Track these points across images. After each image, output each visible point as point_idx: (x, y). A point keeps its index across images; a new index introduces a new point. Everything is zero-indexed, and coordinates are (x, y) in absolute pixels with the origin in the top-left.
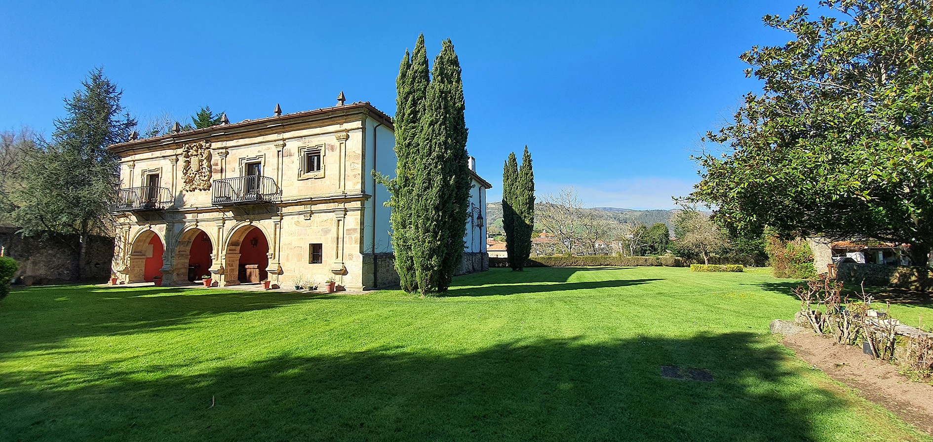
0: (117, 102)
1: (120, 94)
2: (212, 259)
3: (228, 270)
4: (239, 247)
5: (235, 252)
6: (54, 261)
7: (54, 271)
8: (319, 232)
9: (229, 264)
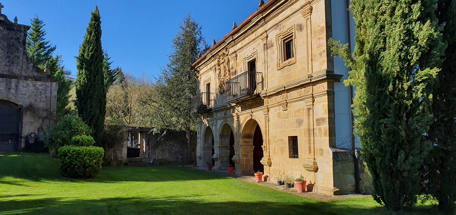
0: (200, 35)
1: (200, 28)
2: (234, 150)
3: (244, 161)
4: (253, 139)
5: (249, 144)
6: (174, 149)
7: (173, 156)
8: (294, 123)
9: (244, 155)
